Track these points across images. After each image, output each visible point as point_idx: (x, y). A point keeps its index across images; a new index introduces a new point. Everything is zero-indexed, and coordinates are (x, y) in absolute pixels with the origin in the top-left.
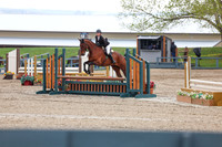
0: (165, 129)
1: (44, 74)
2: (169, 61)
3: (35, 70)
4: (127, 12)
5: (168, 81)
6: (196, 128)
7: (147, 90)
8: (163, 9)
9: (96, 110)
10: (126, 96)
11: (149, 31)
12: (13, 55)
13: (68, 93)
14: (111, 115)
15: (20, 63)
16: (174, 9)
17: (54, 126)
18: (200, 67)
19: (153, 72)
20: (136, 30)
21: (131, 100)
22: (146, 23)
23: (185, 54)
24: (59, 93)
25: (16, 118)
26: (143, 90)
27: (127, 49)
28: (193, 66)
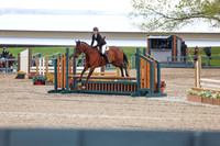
0: (175, 128)
1: (56, 73)
2: (179, 60)
3: (47, 70)
4: (138, 12)
5: (179, 80)
6: (207, 127)
7: (158, 89)
8: (173, 9)
9: (107, 109)
10: (137, 95)
11: (159, 30)
12: (24, 54)
13: (78, 92)
14: (122, 114)
15: (32, 63)
16: (185, 9)
17: (66, 125)
18: (210, 67)
19: (164, 71)
20: (147, 30)
21: (141, 99)
22: (156, 22)
23: (196, 53)
24: (70, 92)
25: (28, 117)
26: (153, 89)
27: (138, 49)
28: (203, 65)
